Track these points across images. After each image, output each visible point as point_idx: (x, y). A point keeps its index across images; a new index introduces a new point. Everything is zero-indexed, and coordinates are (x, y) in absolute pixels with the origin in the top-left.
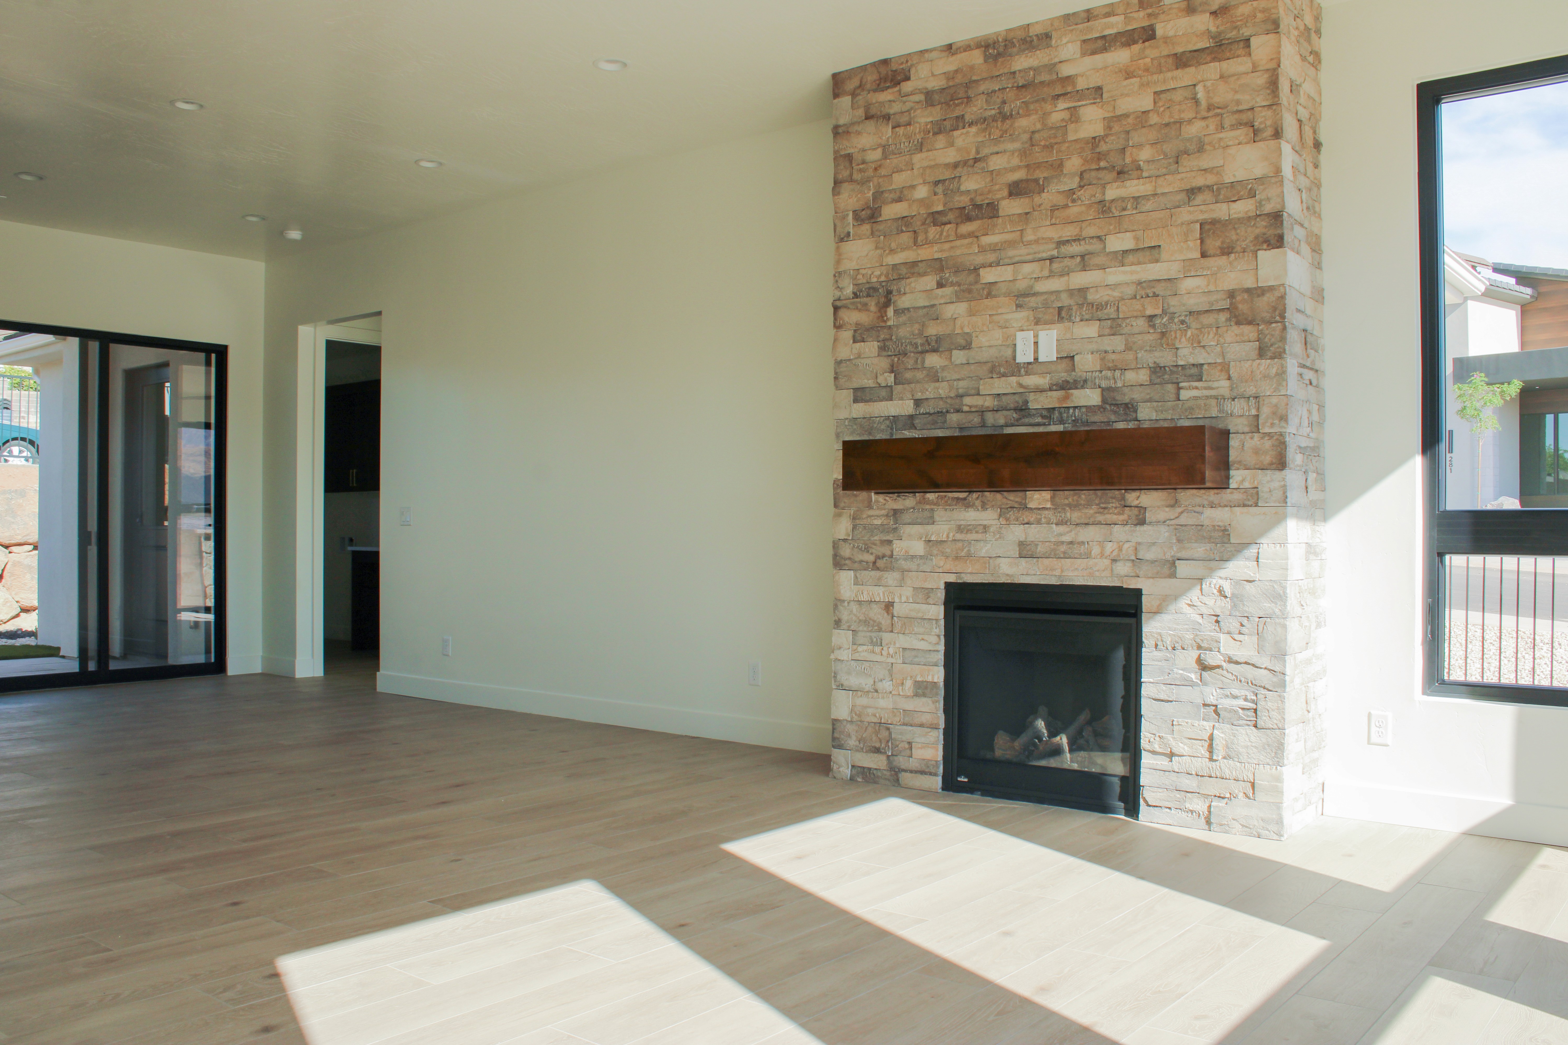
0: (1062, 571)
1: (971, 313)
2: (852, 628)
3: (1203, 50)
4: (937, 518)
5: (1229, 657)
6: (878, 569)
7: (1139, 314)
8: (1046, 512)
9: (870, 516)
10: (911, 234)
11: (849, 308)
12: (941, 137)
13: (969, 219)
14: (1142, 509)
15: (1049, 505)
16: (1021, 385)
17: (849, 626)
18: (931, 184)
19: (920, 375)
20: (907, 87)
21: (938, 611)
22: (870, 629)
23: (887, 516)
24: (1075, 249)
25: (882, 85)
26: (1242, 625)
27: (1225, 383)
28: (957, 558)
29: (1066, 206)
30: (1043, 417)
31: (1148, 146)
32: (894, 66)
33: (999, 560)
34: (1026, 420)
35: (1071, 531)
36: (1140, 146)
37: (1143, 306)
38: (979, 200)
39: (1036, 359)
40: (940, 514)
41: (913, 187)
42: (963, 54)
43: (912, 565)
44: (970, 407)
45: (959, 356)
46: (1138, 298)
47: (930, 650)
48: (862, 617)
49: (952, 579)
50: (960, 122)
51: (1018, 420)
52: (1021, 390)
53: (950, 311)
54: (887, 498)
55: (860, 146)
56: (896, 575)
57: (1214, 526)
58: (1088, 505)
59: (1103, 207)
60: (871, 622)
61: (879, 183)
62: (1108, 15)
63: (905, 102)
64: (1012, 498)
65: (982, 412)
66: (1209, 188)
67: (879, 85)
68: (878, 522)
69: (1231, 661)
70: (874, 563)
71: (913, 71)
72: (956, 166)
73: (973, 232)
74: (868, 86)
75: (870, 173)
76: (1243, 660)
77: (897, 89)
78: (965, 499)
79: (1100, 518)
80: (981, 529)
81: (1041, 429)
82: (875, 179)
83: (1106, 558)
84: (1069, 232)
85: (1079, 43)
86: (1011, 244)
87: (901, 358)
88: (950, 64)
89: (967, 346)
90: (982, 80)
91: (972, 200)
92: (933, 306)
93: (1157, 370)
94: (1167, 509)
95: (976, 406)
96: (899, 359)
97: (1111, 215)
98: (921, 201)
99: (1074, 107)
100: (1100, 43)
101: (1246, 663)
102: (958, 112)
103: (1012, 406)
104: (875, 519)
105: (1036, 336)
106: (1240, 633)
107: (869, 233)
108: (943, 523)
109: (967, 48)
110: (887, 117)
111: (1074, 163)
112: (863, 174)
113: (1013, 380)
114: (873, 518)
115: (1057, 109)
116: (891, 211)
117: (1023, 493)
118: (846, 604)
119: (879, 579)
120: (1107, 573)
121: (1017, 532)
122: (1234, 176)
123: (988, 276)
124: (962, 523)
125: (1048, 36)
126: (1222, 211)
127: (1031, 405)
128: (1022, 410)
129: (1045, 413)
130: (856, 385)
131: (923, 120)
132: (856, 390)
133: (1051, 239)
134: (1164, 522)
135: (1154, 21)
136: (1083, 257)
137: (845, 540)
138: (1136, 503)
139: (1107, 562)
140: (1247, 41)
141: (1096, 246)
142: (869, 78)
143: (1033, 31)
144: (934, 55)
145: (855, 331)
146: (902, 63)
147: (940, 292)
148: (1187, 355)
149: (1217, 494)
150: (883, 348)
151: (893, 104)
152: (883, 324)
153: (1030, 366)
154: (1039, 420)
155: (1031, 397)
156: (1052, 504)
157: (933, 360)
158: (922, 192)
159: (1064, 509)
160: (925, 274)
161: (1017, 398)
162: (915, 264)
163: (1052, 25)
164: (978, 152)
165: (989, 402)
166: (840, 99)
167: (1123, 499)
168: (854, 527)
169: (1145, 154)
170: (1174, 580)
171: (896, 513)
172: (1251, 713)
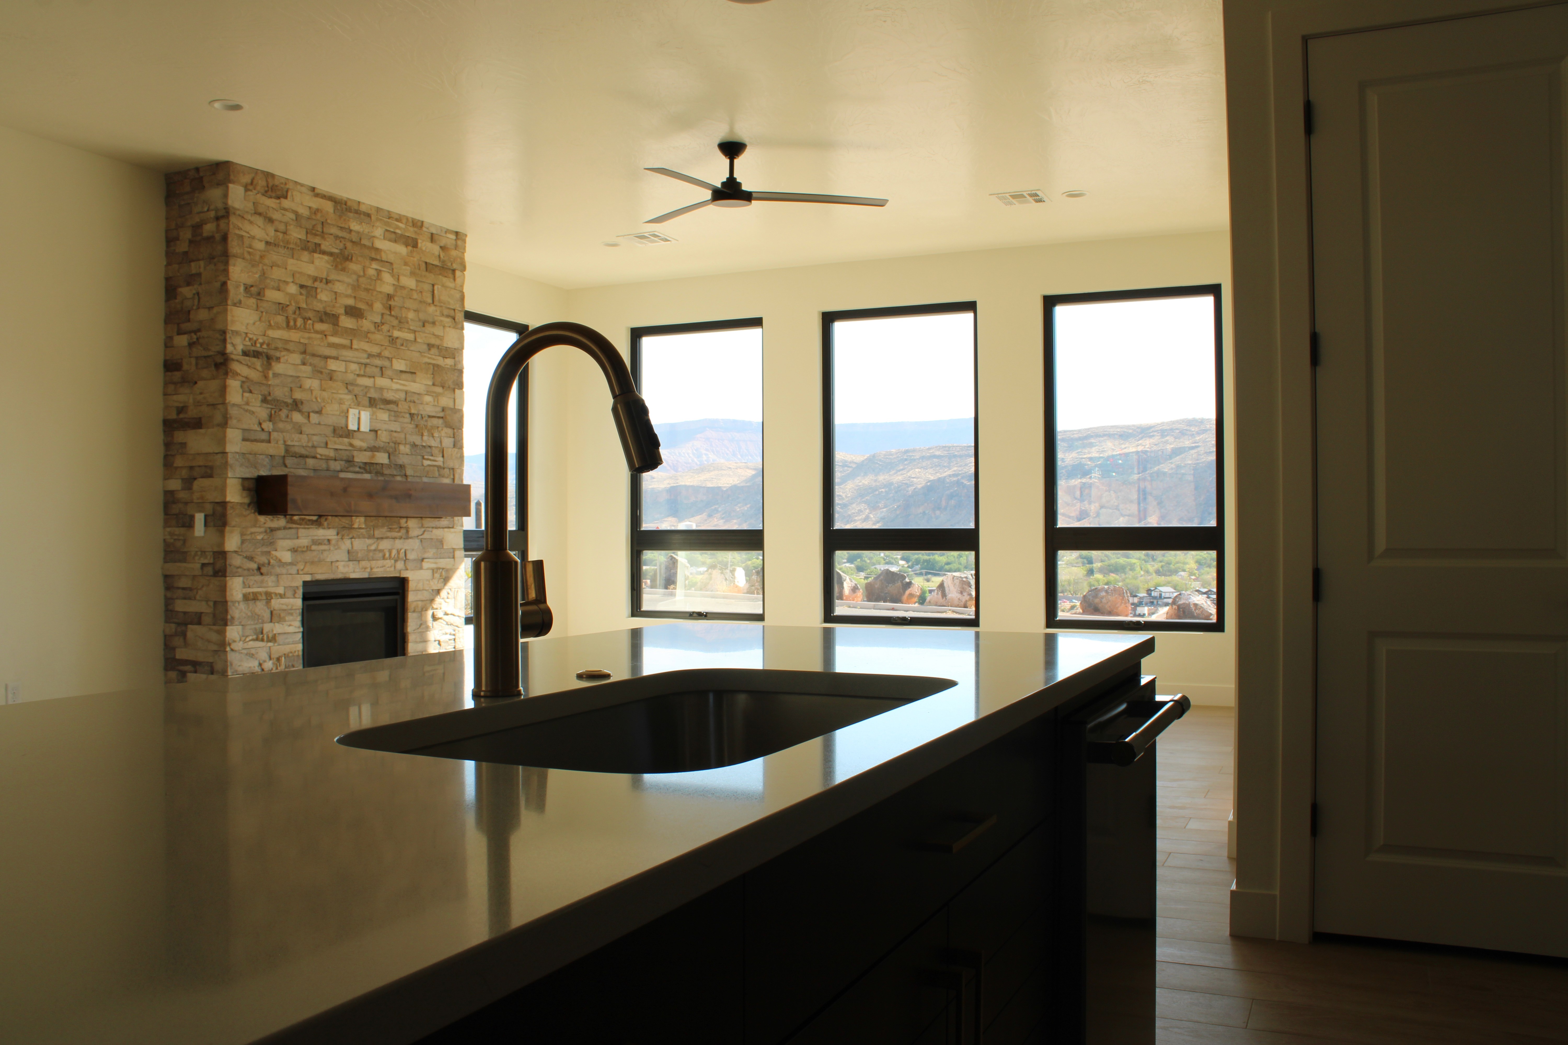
0: (371, 569)
1: (323, 389)
2: (243, 623)
3: (437, 266)
4: (300, 535)
5: (445, 612)
6: (262, 574)
7: (407, 411)
8: (362, 531)
9: (252, 533)
10: (284, 318)
11: (241, 363)
12: (306, 253)
13: (322, 321)
14: (407, 530)
15: (364, 526)
16: (351, 445)
17: (240, 622)
18: (298, 285)
19: (289, 427)
20: (286, 203)
21: (298, 603)
22: (256, 622)
23: (266, 532)
24: (378, 362)
25: (270, 193)
26: (448, 594)
27: (441, 459)
28: (312, 563)
29: (374, 333)
30: (360, 467)
31: (412, 311)
32: (277, 182)
33: (338, 564)
34: (351, 469)
35: (374, 543)
36: (408, 309)
37: (410, 407)
38: (328, 310)
39: (359, 429)
40: (302, 532)
41: (286, 283)
42: (321, 200)
43: (284, 571)
44: (321, 455)
45: (314, 418)
46: (407, 401)
47: (295, 633)
48: (250, 614)
49: (308, 578)
50: (317, 249)
51: (347, 468)
52: (350, 448)
53: (308, 383)
54: (267, 519)
55: (252, 233)
56: (273, 578)
57: (437, 539)
58: (383, 526)
59: (393, 340)
60: (256, 617)
61: (263, 269)
62: (397, 220)
63: (283, 215)
64: (344, 521)
65: (328, 459)
66: (438, 347)
67: (266, 192)
68: (259, 537)
69: (446, 614)
70: (259, 569)
71: (289, 194)
72: (315, 279)
73: (324, 331)
74: (259, 188)
75: (257, 258)
77: (278, 201)
78: (316, 521)
79: (389, 534)
80: (326, 542)
81: (359, 476)
82: (261, 265)
83: (393, 559)
84: (375, 350)
85: (384, 230)
86: (343, 347)
87: (277, 412)
88: (315, 203)
89: (319, 412)
90: (332, 224)
91: (324, 308)
92: (298, 377)
93: (414, 445)
94: (418, 529)
95: (325, 455)
96: (275, 412)
97: (395, 347)
98: (291, 296)
99: (380, 271)
100: (393, 236)
101: (451, 614)
102: (317, 240)
103: (345, 458)
104: (258, 535)
105: (359, 413)
106: (448, 598)
107: (255, 306)
108: (303, 538)
109: (324, 197)
110: (271, 220)
111: (378, 306)
112: (252, 257)
113: (346, 440)
114: (256, 534)
115: (372, 267)
116: (272, 295)
117: (349, 518)
118: (237, 604)
119: (262, 582)
120: (392, 569)
121: (346, 544)
122: (447, 344)
123: (333, 365)
124: (316, 538)
125: (369, 215)
126: (440, 361)
127: (356, 460)
128: (350, 461)
129: (362, 465)
130: (245, 426)
131: (295, 235)
132: (244, 430)
133: (366, 351)
134: (417, 537)
135: (417, 237)
136: (381, 368)
137: (236, 552)
138: (405, 525)
139: (393, 561)
140: (454, 271)
141: (386, 363)
142: (260, 182)
143: (363, 208)
144: (304, 189)
145: (243, 382)
146: (282, 183)
147: (303, 368)
148: (427, 440)
149: (439, 521)
150: (265, 400)
151: (275, 212)
152: (265, 382)
153: (355, 433)
154: (357, 469)
155: (355, 453)
156: (366, 526)
157: (297, 417)
158: (293, 289)
159: (370, 529)
160: (293, 352)
161: (347, 453)
162: (287, 341)
163: (371, 210)
164: (328, 275)
165: (332, 454)
166: (236, 186)
167: (399, 523)
168: (243, 542)
169: (411, 315)
170: (421, 571)
171: (272, 530)
172: (453, 642)
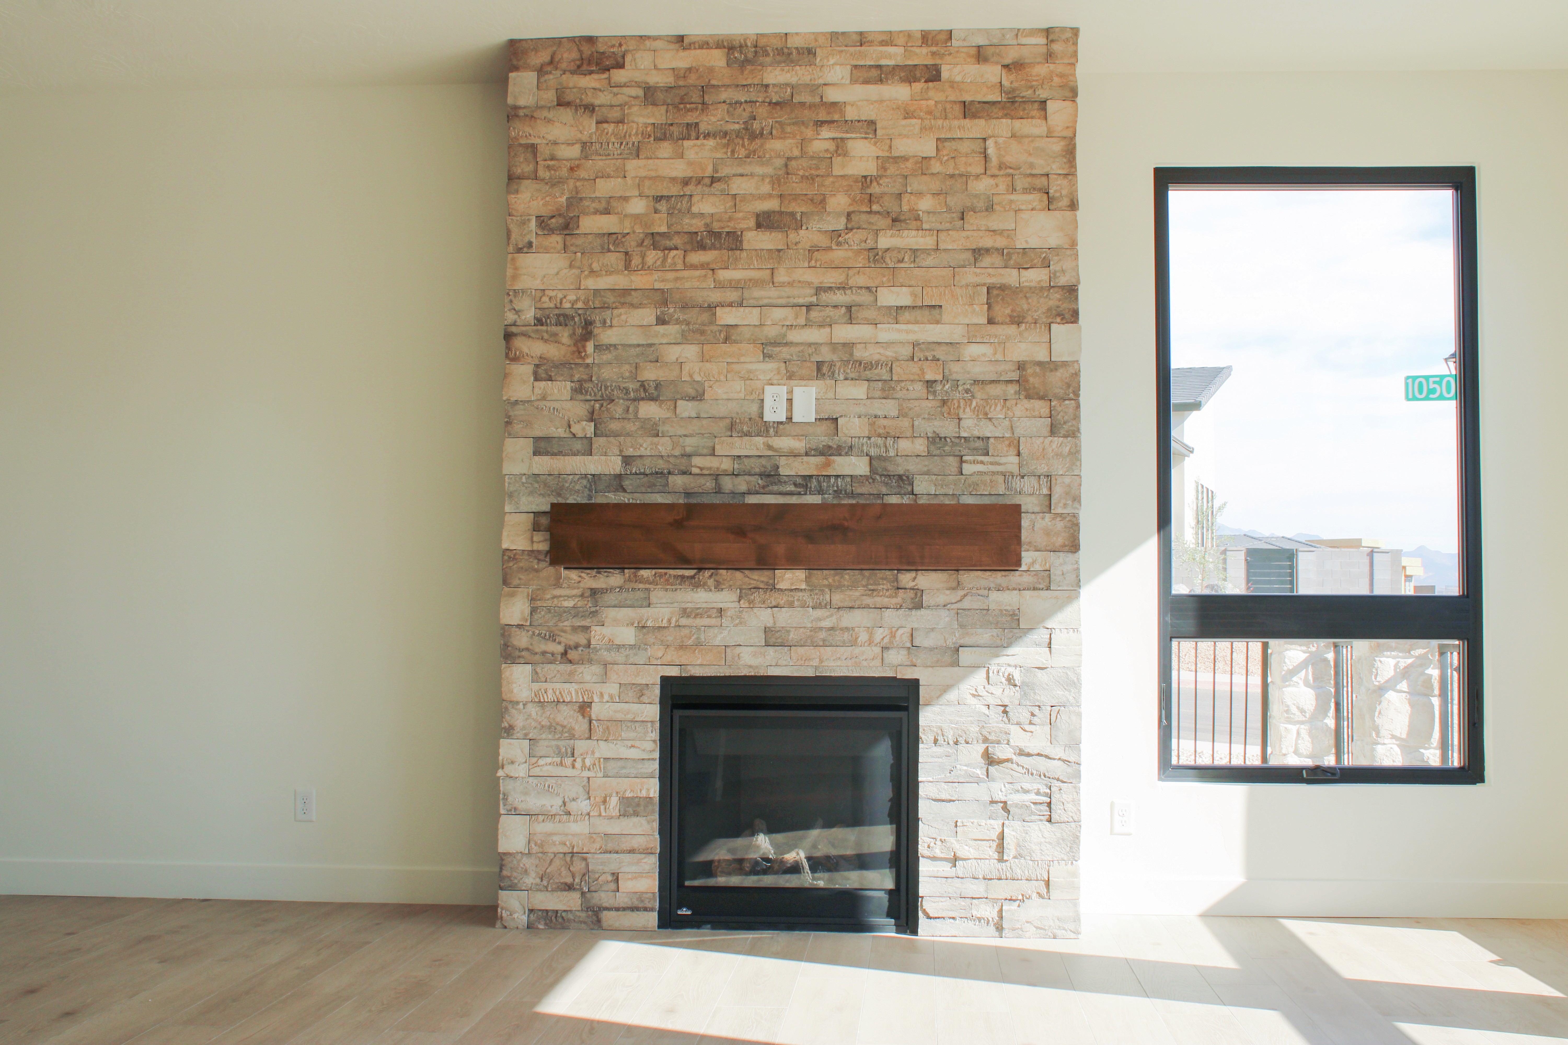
0: (821, 661)
1: (703, 358)
2: (530, 736)
3: (994, 103)
4: (653, 599)
5: (1020, 750)
6: (570, 662)
7: (916, 377)
8: (801, 594)
9: (554, 597)
10: (621, 256)
11: (530, 337)
12: (666, 144)
13: (702, 247)
14: (919, 593)
15: (803, 586)
16: (770, 447)
17: (526, 735)
18: (651, 198)
19: (631, 427)
20: (619, 76)
21: (652, 711)
22: (557, 737)
23: (582, 595)
24: (840, 298)
25: (585, 67)
26: (1033, 715)
27: (1015, 460)
28: (682, 647)
29: (829, 249)
30: (795, 485)
31: (929, 196)
32: (601, 48)
33: (738, 650)
34: (775, 488)
35: (831, 616)
36: (920, 194)
37: (922, 370)
38: (716, 227)
39: (790, 419)
40: (658, 595)
41: (626, 199)
42: (698, 52)
43: (620, 657)
44: (701, 469)
45: (686, 408)
46: (915, 360)
47: (643, 759)
48: (545, 722)
49: (674, 672)
50: (691, 131)
51: (764, 487)
52: (770, 453)
53: (673, 353)
54: (583, 575)
55: (550, 137)
56: (596, 669)
57: (1001, 610)
58: (853, 586)
59: (875, 256)
60: (559, 728)
61: (576, 187)
62: (884, 43)
63: (616, 95)
64: (756, 577)
65: (716, 476)
66: (1001, 251)
67: (579, 67)
68: (569, 604)
69: (1022, 753)
70: (565, 653)
71: (628, 59)
72: (686, 182)
73: (708, 264)
74: (564, 65)
75: (564, 172)
76: (1036, 752)
77: (606, 76)
78: (693, 577)
79: (868, 601)
80: (714, 613)
81: (794, 500)
82: (571, 183)
83: (876, 645)
84: (832, 278)
85: (849, 67)
86: (757, 283)
87: (605, 404)
88: (683, 60)
89: (698, 397)
90: (723, 86)
91: (707, 225)
92: (651, 345)
93: (936, 440)
94: (948, 592)
95: (710, 468)
96: (602, 405)
97: (884, 266)
98: (636, 217)
99: (842, 139)
100: (875, 73)
101: (1039, 755)
102: (690, 118)
103: (757, 470)
104: (565, 600)
105: (790, 392)
106: (1031, 723)
107: (560, 246)
108: (663, 605)
109: (704, 45)
110: (590, 109)
111: (839, 202)
112: (553, 172)
113: (760, 440)
114: (562, 599)
115: (820, 137)
116: (591, 224)
117: (772, 572)
118: (521, 706)
119: (571, 674)
120: (878, 662)
121: (763, 617)
122: (1027, 242)
123: (727, 317)
124: (689, 605)
125: (811, 52)
126: (1011, 277)
127: (783, 471)
128: (771, 476)
129: (799, 481)
130: (538, 433)
131: (641, 120)
132: (537, 439)
133: (809, 284)
134: (944, 606)
135: (938, 62)
136: (849, 308)
137: (519, 626)
138: (911, 584)
139: (878, 650)
140: (1043, 103)
141: (864, 298)
142: (566, 55)
143: (793, 43)
144: (658, 44)
145: (537, 366)
146: (613, 46)
147: (661, 329)
148: (971, 426)
149: (1005, 576)
150: (579, 390)
151: (600, 94)
152: (580, 361)
153: (781, 426)
154: (792, 488)
155: (783, 461)
156: (808, 585)
157: (649, 410)
158: (638, 206)
159: (823, 591)
160: (640, 306)
161: (763, 461)
162: (626, 292)
163: (816, 40)
164: (716, 170)
165: (726, 465)
166: (519, 74)
167: (897, 580)
168: (533, 611)
169: (925, 204)
170: (957, 669)
171: (594, 592)
172: (1045, 808)
